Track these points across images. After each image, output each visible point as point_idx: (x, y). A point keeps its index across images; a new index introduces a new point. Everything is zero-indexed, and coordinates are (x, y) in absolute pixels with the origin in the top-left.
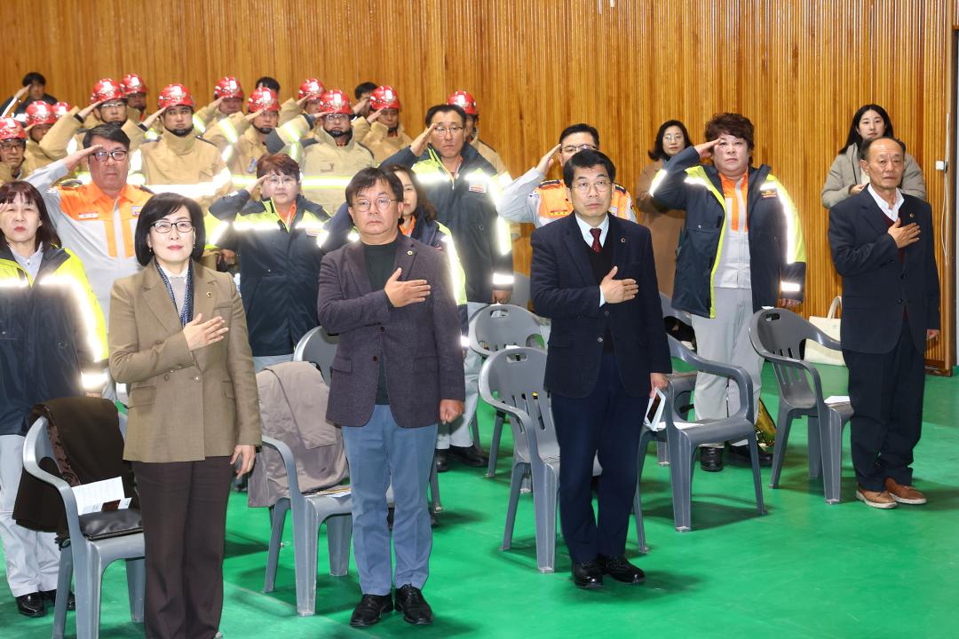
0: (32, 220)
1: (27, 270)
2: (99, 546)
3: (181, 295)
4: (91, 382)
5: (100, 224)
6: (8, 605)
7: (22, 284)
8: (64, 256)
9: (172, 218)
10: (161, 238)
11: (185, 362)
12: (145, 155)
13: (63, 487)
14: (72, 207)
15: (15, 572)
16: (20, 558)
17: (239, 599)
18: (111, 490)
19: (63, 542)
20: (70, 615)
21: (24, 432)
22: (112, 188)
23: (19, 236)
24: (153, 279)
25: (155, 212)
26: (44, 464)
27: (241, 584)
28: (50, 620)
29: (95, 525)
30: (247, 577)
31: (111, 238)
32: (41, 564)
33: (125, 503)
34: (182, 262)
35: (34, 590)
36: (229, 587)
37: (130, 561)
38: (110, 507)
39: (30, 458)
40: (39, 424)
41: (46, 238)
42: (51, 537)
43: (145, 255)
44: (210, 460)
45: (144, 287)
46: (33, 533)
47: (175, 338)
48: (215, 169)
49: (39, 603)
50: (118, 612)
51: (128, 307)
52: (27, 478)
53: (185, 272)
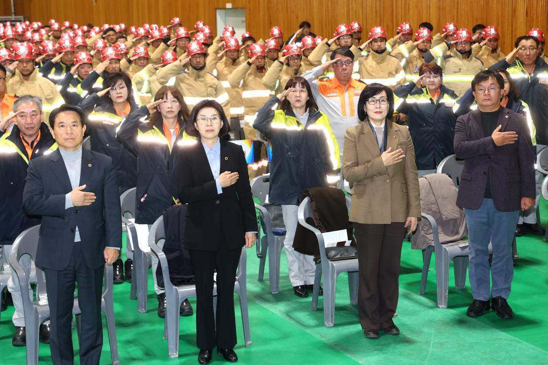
0: (304, 96)
1: (301, 122)
2: (335, 264)
3: (380, 137)
4: (331, 179)
5: (338, 99)
6: (290, 290)
7: (299, 129)
8: (319, 115)
9: (377, 97)
10: (371, 107)
11: (382, 172)
12: (360, 64)
13: (317, 233)
14: (324, 90)
15: (293, 274)
16: (295, 267)
17: (406, 296)
18: (341, 236)
19: (317, 261)
20: (320, 297)
21: (298, 204)
22: (344, 81)
23: (298, 105)
25: (368, 93)
26: (308, 220)
27: (407, 289)
28: (310, 299)
29: (333, 253)
30: (410, 285)
31: (343, 106)
32: (306, 271)
33: (348, 243)
34: (381, 120)
35: (302, 283)
36: (401, 290)
37: (350, 273)
38: (341, 244)
39: (301, 217)
40: (306, 200)
41: (311, 106)
42: (311, 258)
43: (363, 115)
45: (361, 133)
46: (302, 255)
47: (377, 160)
48: (397, 71)
49: (305, 290)
50: (344, 298)
51: (353, 143)
52: (300, 227)
53: (383, 125)
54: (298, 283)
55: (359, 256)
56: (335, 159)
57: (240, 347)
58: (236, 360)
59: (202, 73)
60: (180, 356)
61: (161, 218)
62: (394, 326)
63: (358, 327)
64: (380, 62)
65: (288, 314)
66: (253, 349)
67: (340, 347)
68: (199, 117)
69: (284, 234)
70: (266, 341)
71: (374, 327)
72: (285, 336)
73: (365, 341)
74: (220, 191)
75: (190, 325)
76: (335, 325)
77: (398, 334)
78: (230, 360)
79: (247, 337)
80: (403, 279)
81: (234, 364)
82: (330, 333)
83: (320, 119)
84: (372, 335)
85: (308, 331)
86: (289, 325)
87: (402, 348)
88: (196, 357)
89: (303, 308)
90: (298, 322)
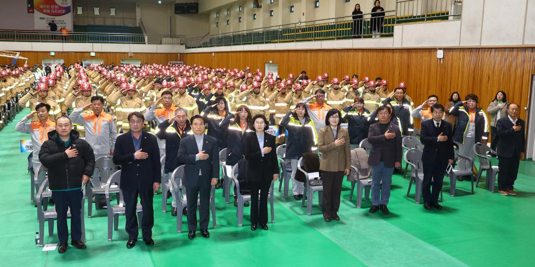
0: (304, 111)
1: (302, 123)
2: (313, 188)
3: (335, 133)
4: (314, 149)
5: (317, 111)
6: (293, 196)
7: (301, 126)
8: (310, 120)
9: (334, 115)
10: (331, 119)
11: (335, 148)
12: (328, 94)
13: (306, 173)
14: (311, 107)
15: (294, 190)
16: (296, 187)
17: (343, 202)
18: (316, 175)
19: (305, 185)
20: (306, 201)
21: (298, 159)
22: (321, 103)
23: (301, 115)
24: (329, 129)
25: (331, 113)
26: (302, 167)
27: (344, 198)
28: (301, 201)
29: (312, 183)
30: (345, 196)
31: (319, 115)
32: (300, 188)
33: (319, 178)
34: (335, 126)
35: (298, 194)
36: (341, 199)
37: (320, 192)
38: (316, 179)
39: (299, 166)
40: (301, 158)
42: (303, 183)
43: (328, 123)
44: (339, 172)
45: (327, 131)
46: (298, 182)
47: (333, 143)
48: (343, 98)
49: (299, 197)
50: (316, 201)
51: (323, 135)
52: (298, 170)
53: (336, 128)
54: (296, 193)
55: (324, 185)
56: (316, 140)
57: (270, 223)
58: (267, 229)
59: (258, 96)
60: (243, 226)
61: (237, 164)
62: (337, 216)
63: (322, 216)
64: (336, 94)
65: (291, 208)
66: (275, 224)
67: (312, 225)
68: (255, 122)
69: (291, 172)
70: (281, 221)
71: (329, 216)
72: (290, 219)
73: (324, 223)
74: (263, 156)
75: (247, 211)
76: (311, 215)
77: (339, 220)
78: (265, 229)
79: (273, 219)
80: (343, 193)
81: (267, 231)
82: (309, 218)
83: (310, 122)
84: (327, 220)
85: (300, 217)
86: (291, 213)
87: (340, 226)
88: (250, 227)
89: (297, 205)
90: (295, 212)
